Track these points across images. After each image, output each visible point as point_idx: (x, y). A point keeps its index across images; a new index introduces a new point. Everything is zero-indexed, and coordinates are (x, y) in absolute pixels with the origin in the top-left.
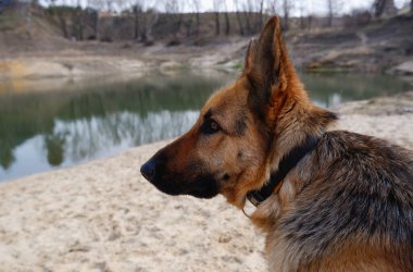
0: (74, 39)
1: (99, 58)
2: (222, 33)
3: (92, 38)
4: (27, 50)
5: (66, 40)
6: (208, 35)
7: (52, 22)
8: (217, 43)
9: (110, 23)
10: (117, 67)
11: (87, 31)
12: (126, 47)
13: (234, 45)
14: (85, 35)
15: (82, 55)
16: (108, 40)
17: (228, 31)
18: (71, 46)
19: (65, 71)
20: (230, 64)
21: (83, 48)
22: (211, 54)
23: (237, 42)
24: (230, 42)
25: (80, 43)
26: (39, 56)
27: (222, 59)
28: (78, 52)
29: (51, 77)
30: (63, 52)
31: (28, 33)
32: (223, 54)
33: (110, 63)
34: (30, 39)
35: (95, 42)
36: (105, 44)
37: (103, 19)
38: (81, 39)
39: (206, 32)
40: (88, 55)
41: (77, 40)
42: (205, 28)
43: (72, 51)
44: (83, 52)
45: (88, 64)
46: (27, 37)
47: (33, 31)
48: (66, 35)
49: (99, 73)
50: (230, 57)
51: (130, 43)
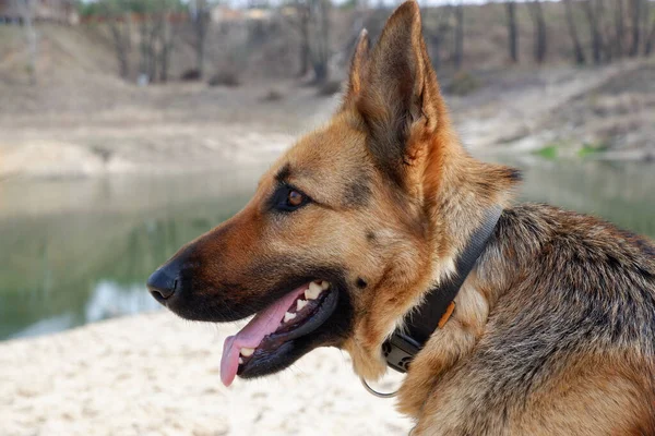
0: (143, 80)
1: (191, 130)
2: (525, 57)
3: (192, 76)
4: (23, 109)
5: (120, 84)
6: (486, 66)
7: (96, 39)
8: (506, 87)
9: (242, 36)
10: (227, 153)
11: (181, 60)
12: (273, 98)
13: (551, 90)
14: (175, 69)
15: (150, 123)
16: (227, 80)
17: (541, 53)
18: (133, 99)
19: (91, 166)
20: (528, 144)
21: (163, 104)
22: (484, 118)
23: (561, 81)
24: (540, 84)
25: (157, 90)
26: (43, 126)
27: (511, 129)
28: (145, 114)
29: (54, 179)
30: (108, 115)
31: (29, 70)
32: (518, 115)
33: (212, 143)
34: (32, 83)
35: (195, 88)
36: (221, 90)
37: (225, 28)
38: (164, 78)
39: (483, 56)
40: (167, 120)
41: (151, 80)
42: (485, 44)
43: (130, 111)
44: (159, 114)
45: (151, 147)
46: (24, 77)
47: (41, 64)
48: (125, 72)
49: (175, 169)
50: (531, 125)
51: (281, 87)
